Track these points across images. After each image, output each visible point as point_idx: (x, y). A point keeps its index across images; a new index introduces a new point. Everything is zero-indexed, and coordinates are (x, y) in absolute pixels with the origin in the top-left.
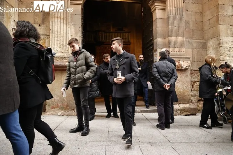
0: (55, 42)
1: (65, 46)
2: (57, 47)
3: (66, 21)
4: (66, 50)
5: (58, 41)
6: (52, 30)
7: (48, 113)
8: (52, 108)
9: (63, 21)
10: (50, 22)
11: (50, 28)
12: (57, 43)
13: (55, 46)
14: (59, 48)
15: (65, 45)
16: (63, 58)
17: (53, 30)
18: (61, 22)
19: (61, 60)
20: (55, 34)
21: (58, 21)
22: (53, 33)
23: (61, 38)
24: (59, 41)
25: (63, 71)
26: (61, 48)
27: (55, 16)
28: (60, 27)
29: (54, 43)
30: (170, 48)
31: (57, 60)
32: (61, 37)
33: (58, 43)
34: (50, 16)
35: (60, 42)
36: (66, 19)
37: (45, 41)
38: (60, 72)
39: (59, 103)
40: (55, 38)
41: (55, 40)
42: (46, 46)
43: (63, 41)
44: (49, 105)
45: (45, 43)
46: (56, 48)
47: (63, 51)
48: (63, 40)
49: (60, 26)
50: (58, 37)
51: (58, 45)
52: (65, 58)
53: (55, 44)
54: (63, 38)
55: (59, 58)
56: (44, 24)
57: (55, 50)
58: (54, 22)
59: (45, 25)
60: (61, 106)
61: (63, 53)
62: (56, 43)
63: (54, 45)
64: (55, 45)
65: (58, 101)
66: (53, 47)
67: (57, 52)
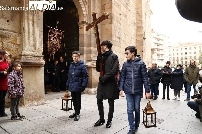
1: (35, 46)
2: (29, 45)
3: (37, 24)
4: (36, 49)
5: (30, 41)
6: (25, 30)
7: (25, 106)
8: (28, 101)
9: (34, 24)
10: (24, 22)
11: (24, 28)
12: (29, 42)
13: (27, 45)
14: (30, 47)
15: (36, 45)
16: (36, 56)
17: (27, 30)
18: (33, 24)
19: (35, 58)
20: (28, 34)
21: (31, 23)
22: (27, 32)
25: (37, 68)
26: (32, 47)
27: (28, 18)
28: (32, 29)
29: (27, 42)
30: (92, 54)
31: (32, 58)
33: (30, 42)
34: (24, 17)
35: (31, 41)
36: (37, 23)
37: (17, 38)
38: (35, 68)
39: (34, 95)
40: (28, 38)
41: (28, 39)
42: (18, 43)
43: (34, 41)
44: (26, 99)
45: (17, 40)
46: (28, 46)
47: (34, 50)
49: (32, 27)
50: (30, 37)
51: (30, 45)
53: (28, 43)
55: (33, 56)
56: (12, 21)
57: (28, 48)
58: (27, 22)
59: (14, 22)
60: (36, 97)
61: (33, 51)
62: (28, 42)
64: (28, 44)
65: (33, 93)
66: (26, 46)
67: (28, 50)
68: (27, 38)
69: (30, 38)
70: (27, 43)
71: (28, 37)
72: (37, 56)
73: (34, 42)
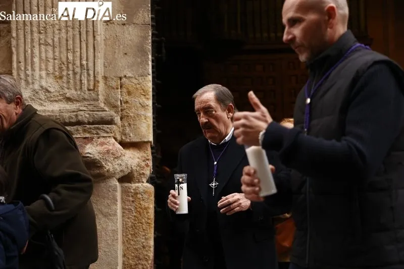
0: (36, 51)
1: (78, 70)
2: (44, 73)
4: (85, 88)
5: (50, 49)
12: (43, 55)
13: (33, 70)
14: (51, 80)
15: (82, 65)
16: (72, 124)
23: (63, 35)
24: (54, 47)
26: (61, 78)
29: (32, 57)
32: (64, 31)
33: (50, 55)
35: (57, 50)
40: (36, 35)
41: (36, 45)
43: (71, 47)
46: (41, 77)
47: (71, 93)
48: (70, 42)
50: (50, 31)
51: (51, 68)
52: (79, 123)
53: (36, 60)
54: (70, 34)
57: (36, 87)
61: (69, 99)
62: (40, 57)
63: (29, 68)
64: (37, 65)
66: (27, 75)
67: (43, 97)
68: (32, 40)
69: (50, 35)
70: (33, 63)
71: (35, 29)
72: (74, 120)
73: (74, 52)
